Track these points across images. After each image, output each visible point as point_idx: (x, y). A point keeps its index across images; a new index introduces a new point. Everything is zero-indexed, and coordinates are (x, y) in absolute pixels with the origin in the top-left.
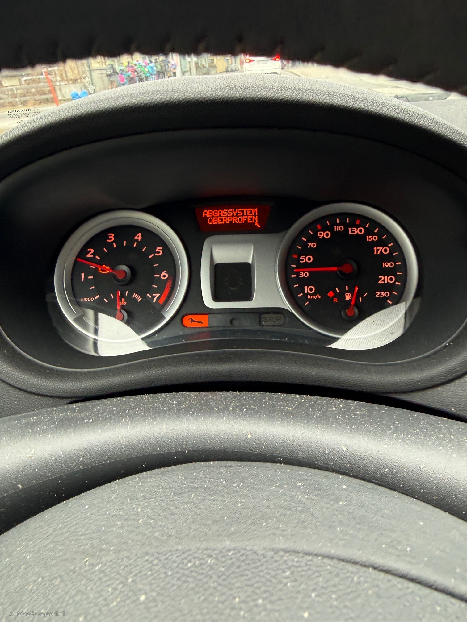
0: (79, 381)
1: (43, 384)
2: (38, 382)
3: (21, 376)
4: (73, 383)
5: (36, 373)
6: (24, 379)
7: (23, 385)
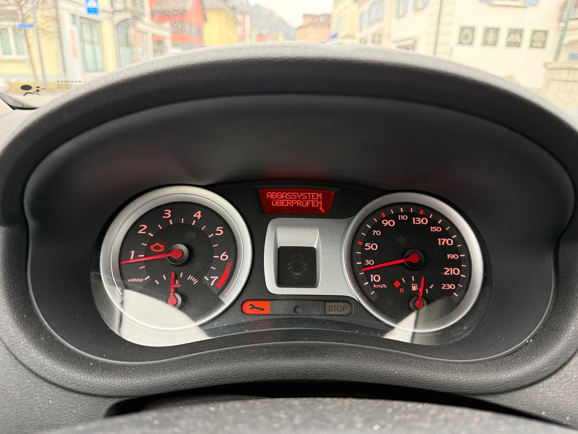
0: (130, 377)
1: (86, 380)
2: (81, 378)
3: (60, 370)
4: (123, 380)
5: (78, 366)
6: (64, 373)
7: (62, 381)
